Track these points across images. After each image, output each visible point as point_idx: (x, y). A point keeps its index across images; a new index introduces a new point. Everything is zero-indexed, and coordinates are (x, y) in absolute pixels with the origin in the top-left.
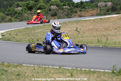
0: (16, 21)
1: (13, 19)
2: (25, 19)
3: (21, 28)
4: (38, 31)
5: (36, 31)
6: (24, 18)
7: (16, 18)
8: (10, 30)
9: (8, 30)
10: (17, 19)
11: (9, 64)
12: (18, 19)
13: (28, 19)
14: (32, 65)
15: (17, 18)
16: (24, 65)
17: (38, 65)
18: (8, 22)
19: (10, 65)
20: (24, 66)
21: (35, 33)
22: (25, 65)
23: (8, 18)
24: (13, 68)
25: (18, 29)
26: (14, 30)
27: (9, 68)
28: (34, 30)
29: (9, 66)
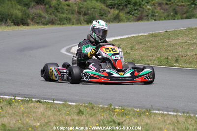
0: (128, 20)
1: (122, 15)
2: (148, 16)
3: (140, 35)
4: (176, 41)
5: (174, 42)
6: (146, 14)
7: (128, 13)
8: (119, 38)
9: (114, 39)
10: (131, 16)
11: (124, 109)
12: (133, 15)
13: (153, 16)
14: (172, 113)
15: (131, 14)
16: (154, 112)
17: (184, 113)
18: (112, 22)
19: (126, 112)
20: (156, 114)
21: (171, 46)
22: (157, 112)
23: (111, 14)
24: (133, 118)
25: (135, 35)
26: (127, 38)
27: (124, 119)
28: (169, 38)
29: (124, 115)
